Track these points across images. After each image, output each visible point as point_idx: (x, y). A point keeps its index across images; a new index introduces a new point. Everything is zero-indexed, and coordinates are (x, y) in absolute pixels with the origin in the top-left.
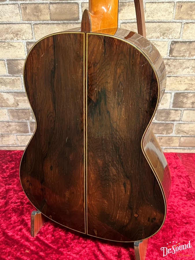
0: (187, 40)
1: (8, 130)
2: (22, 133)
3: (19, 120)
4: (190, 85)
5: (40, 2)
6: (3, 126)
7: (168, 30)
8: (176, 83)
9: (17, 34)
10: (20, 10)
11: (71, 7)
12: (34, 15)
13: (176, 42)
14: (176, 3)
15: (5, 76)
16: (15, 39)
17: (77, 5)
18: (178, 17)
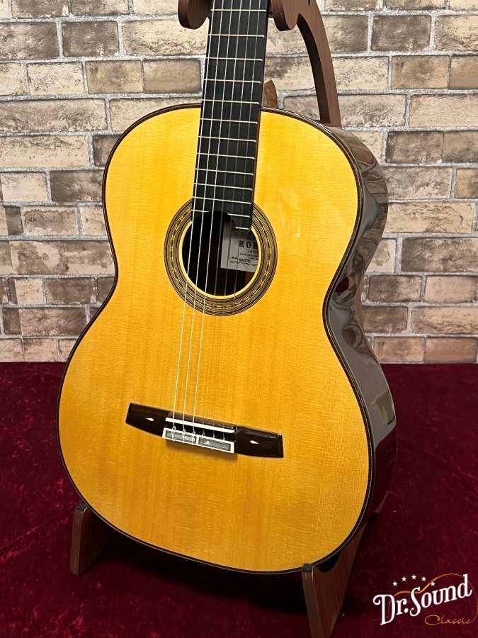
0: (420, 129)
1: (40, 328)
2: (71, 335)
3: (66, 303)
4: (434, 221)
5: (124, 59)
6: (31, 319)
7: (380, 110)
8: (405, 217)
9: (76, 119)
10: (85, 74)
11: (185, 68)
12: (112, 83)
13: (398, 133)
14: (391, 58)
15: (44, 206)
16: (71, 129)
17: (196, 64)
18: (398, 85)
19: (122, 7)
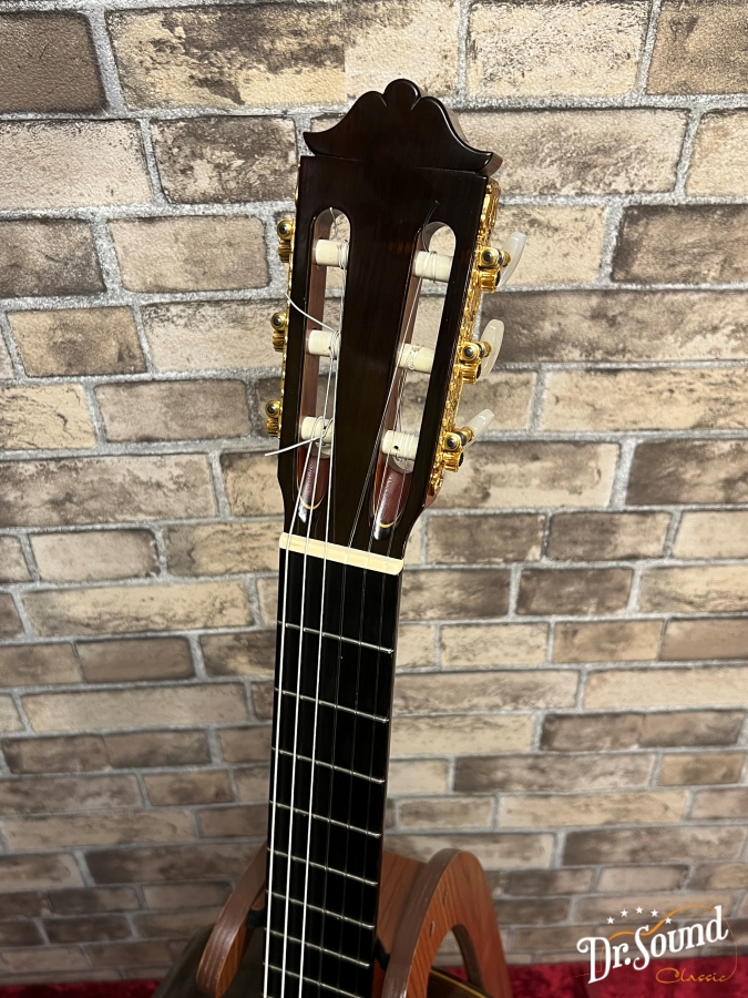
0: (602, 711)
5: (36, 641)
8: (572, 810)
11: (159, 648)
12: (21, 674)
13: (562, 717)
14: (553, 624)
17: (180, 643)
18: (565, 658)
19: (17, 572)
